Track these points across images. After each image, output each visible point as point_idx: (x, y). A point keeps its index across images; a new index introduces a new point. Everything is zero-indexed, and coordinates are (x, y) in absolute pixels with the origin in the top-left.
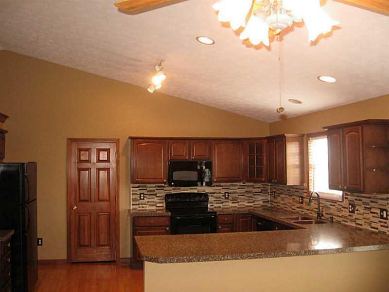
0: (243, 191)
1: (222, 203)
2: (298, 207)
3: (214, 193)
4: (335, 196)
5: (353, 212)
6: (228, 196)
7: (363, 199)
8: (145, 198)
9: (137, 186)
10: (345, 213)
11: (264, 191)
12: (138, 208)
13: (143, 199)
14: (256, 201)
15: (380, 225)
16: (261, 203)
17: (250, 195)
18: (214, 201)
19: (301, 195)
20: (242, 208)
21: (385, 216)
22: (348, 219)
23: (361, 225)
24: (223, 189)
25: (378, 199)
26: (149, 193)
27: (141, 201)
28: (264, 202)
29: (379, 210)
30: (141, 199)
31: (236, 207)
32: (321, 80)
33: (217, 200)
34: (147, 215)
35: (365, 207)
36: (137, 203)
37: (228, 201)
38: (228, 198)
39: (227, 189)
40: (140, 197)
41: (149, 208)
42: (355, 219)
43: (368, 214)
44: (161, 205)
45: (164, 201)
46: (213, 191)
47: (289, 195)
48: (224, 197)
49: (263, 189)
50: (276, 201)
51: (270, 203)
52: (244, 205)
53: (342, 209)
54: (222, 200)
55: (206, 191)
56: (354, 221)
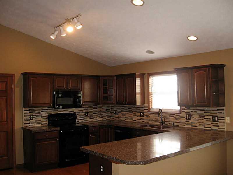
0: (96, 110)
1: (84, 119)
2: (138, 119)
3: (79, 113)
4: (173, 110)
5: (190, 119)
6: (88, 114)
7: (197, 111)
8: (34, 118)
9: (28, 110)
10: (183, 120)
11: (107, 110)
12: (29, 126)
13: (33, 119)
14: (104, 117)
15: (212, 125)
16: (106, 118)
17: (100, 113)
18: (79, 118)
19: (142, 111)
20: (96, 122)
21: (216, 120)
22: (185, 123)
23: (197, 126)
24: (84, 109)
25: (211, 110)
26: (36, 115)
27: (31, 120)
28: (108, 117)
29: (212, 117)
30: (31, 119)
31: (92, 121)
32: (189, 40)
33: (81, 117)
34: (44, 131)
35: (199, 116)
36: (28, 122)
37: (87, 117)
38: (87, 115)
39: (87, 109)
40: (30, 118)
41: (36, 125)
42: (191, 123)
43: (203, 119)
44: (45, 123)
45: (47, 119)
46: (78, 111)
47: (130, 112)
48: (85, 115)
49: (107, 109)
50: (117, 116)
51: (111, 117)
52: (97, 120)
53: (180, 118)
54: (84, 117)
55: (74, 112)
56: (191, 124)
